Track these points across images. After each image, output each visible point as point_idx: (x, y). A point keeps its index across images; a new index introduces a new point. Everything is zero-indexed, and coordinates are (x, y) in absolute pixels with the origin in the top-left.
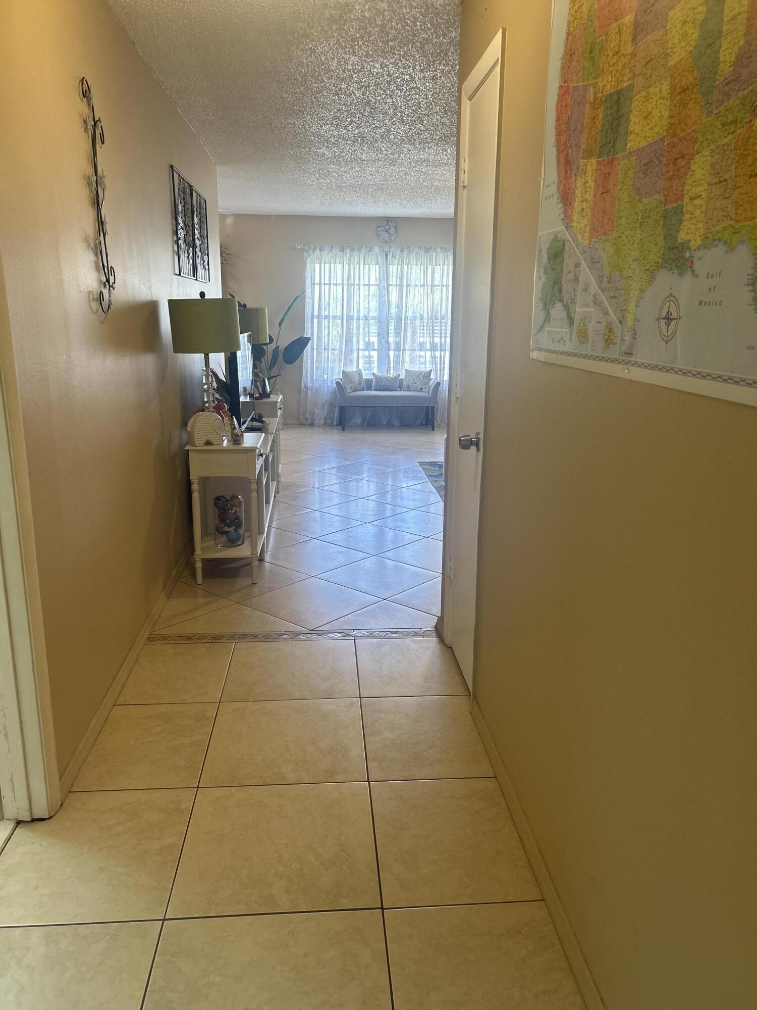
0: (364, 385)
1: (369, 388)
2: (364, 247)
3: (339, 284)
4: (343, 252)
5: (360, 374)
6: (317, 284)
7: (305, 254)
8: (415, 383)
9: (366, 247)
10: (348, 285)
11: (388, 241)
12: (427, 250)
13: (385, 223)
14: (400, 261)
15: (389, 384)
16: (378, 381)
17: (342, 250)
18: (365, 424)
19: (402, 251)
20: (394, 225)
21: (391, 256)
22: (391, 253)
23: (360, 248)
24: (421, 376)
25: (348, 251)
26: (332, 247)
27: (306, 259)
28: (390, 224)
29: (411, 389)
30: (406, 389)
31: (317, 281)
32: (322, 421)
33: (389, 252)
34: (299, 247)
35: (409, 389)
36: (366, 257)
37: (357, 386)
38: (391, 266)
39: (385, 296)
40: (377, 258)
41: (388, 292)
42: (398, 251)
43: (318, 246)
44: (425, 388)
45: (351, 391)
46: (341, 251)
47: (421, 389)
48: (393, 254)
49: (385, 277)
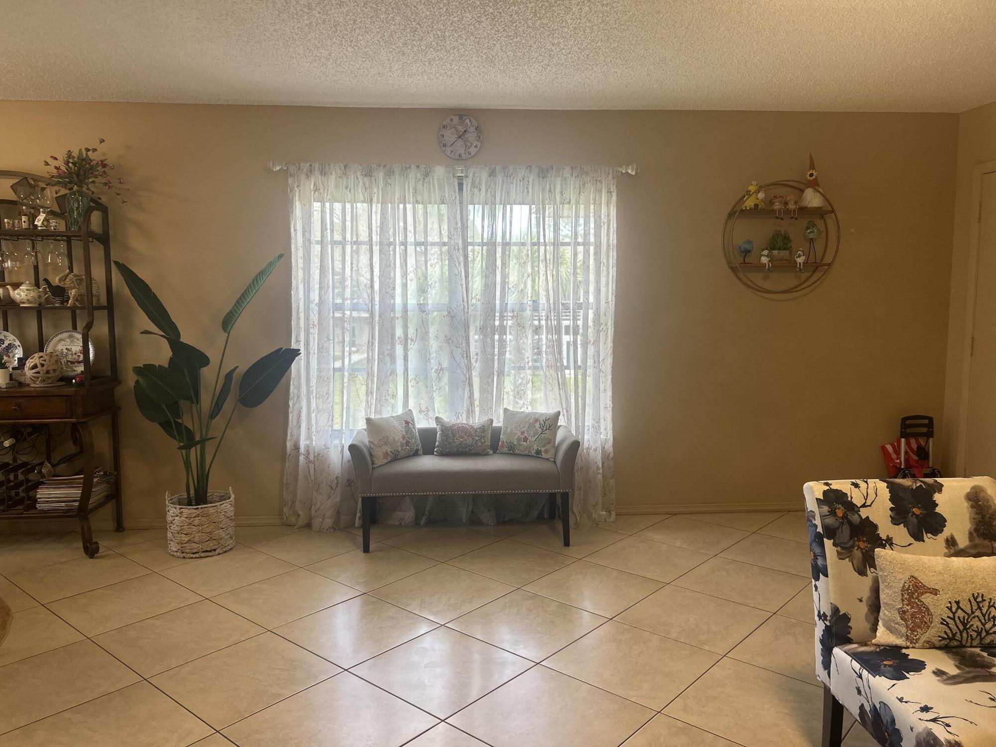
0: (417, 443)
1: (428, 450)
2: (413, 166)
3: (365, 243)
4: (370, 176)
5: (407, 423)
6: (317, 242)
7: (290, 181)
8: (525, 439)
9: (418, 167)
10: (381, 244)
11: (464, 156)
12: (543, 174)
13: (456, 119)
14: (489, 194)
15: (469, 441)
16: (447, 436)
17: (368, 173)
18: (422, 522)
19: (492, 174)
20: (475, 123)
21: (470, 185)
22: (470, 180)
23: (406, 169)
24: (537, 425)
25: (381, 175)
26: (345, 167)
27: (291, 190)
28: (468, 121)
29: (517, 452)
30: (505, 450)
31: (316, 235)
32: (329, 522)
33: (467, 177)
34: (278, 168)
35: (512, 452)
36: (420, 186)
37: (400, 449)
38: (471, 207)
39: (459, 264)
40: (441, 189)
41: (466, 257)
42: (484, 175)
43: (317, 166)
44: (546, 452)
45: (386, 461)
46: (366, 175)
47: (538, 452)
48: (473, 183)
49: (459, 225)
